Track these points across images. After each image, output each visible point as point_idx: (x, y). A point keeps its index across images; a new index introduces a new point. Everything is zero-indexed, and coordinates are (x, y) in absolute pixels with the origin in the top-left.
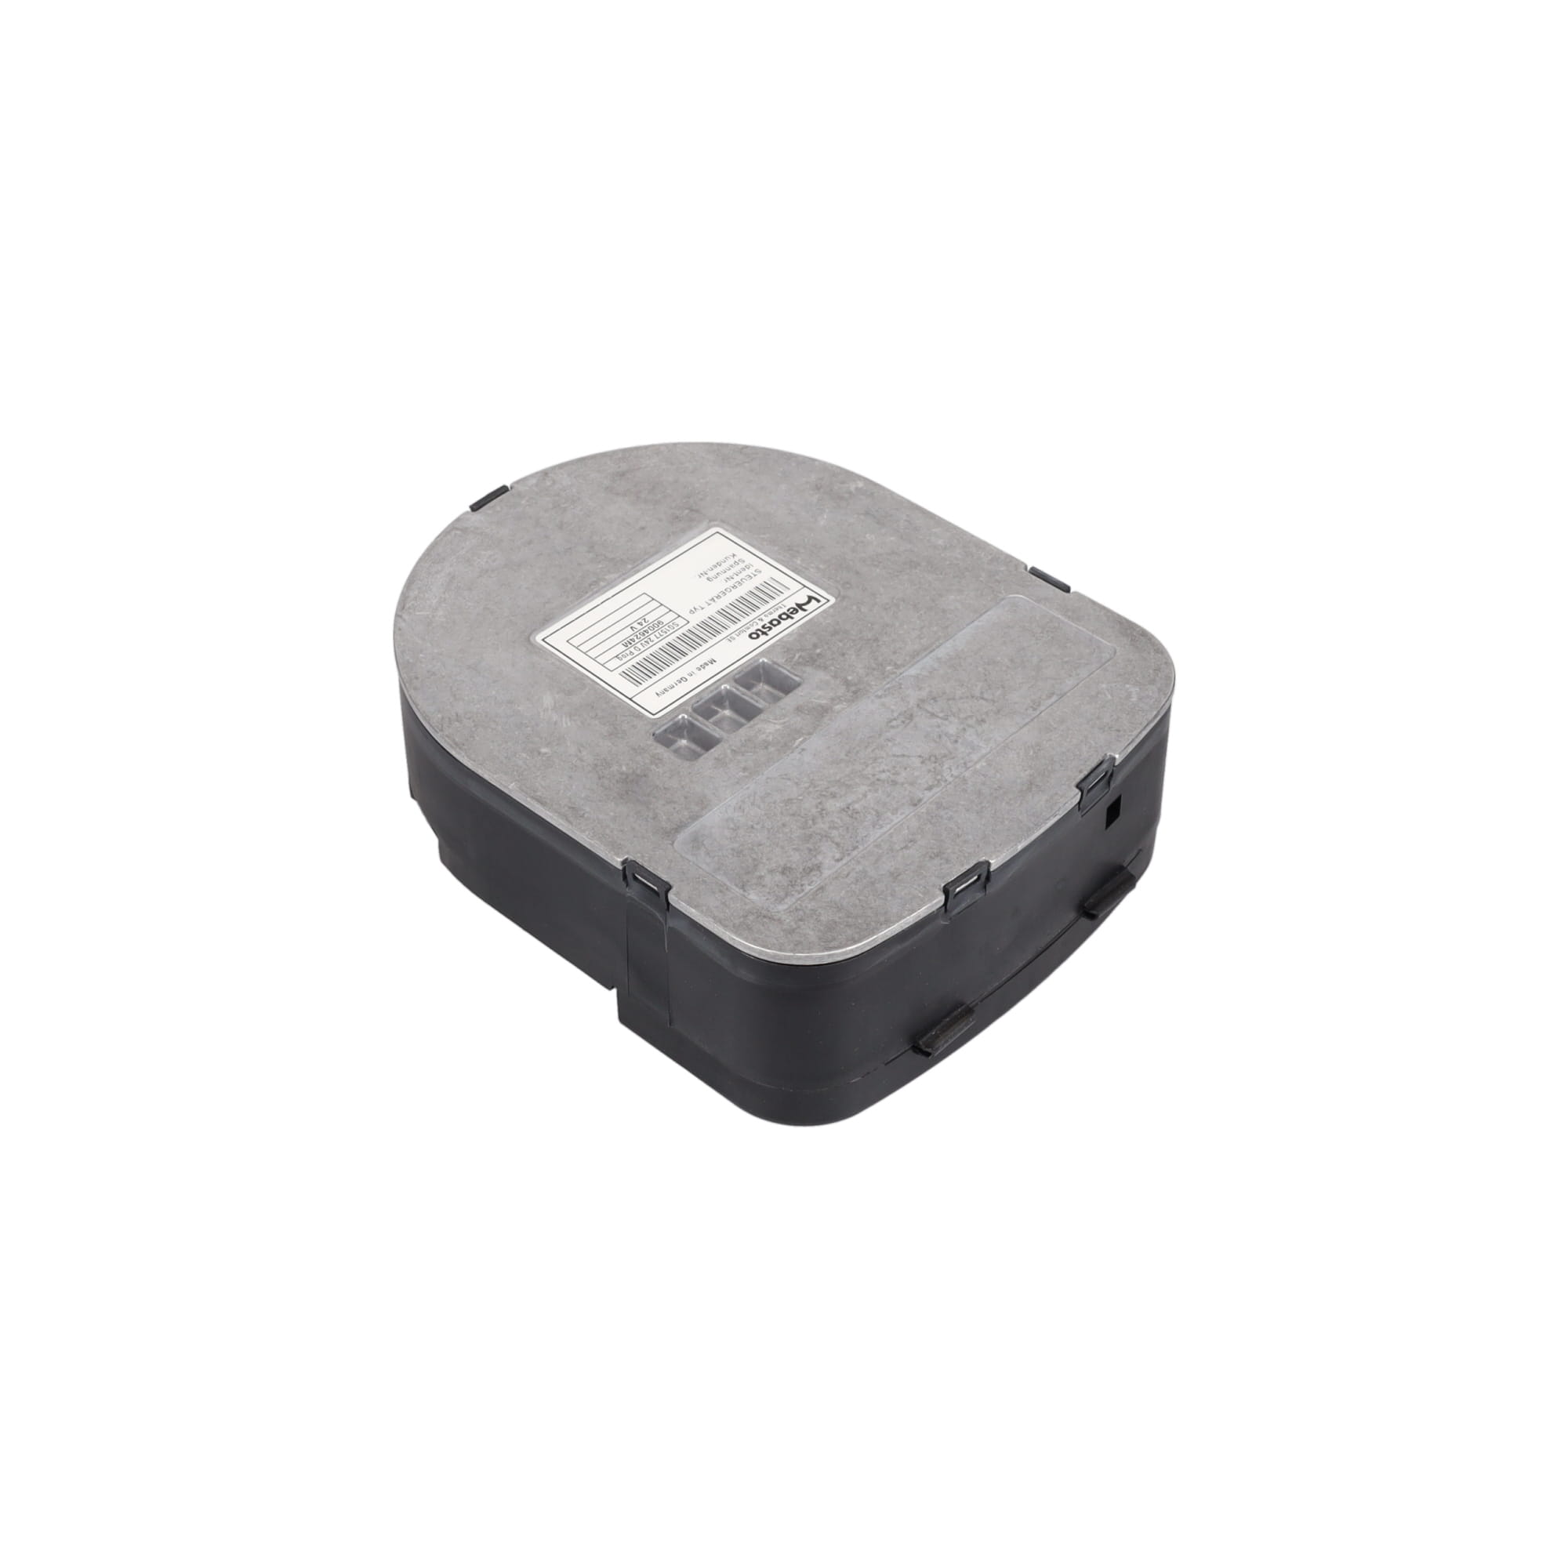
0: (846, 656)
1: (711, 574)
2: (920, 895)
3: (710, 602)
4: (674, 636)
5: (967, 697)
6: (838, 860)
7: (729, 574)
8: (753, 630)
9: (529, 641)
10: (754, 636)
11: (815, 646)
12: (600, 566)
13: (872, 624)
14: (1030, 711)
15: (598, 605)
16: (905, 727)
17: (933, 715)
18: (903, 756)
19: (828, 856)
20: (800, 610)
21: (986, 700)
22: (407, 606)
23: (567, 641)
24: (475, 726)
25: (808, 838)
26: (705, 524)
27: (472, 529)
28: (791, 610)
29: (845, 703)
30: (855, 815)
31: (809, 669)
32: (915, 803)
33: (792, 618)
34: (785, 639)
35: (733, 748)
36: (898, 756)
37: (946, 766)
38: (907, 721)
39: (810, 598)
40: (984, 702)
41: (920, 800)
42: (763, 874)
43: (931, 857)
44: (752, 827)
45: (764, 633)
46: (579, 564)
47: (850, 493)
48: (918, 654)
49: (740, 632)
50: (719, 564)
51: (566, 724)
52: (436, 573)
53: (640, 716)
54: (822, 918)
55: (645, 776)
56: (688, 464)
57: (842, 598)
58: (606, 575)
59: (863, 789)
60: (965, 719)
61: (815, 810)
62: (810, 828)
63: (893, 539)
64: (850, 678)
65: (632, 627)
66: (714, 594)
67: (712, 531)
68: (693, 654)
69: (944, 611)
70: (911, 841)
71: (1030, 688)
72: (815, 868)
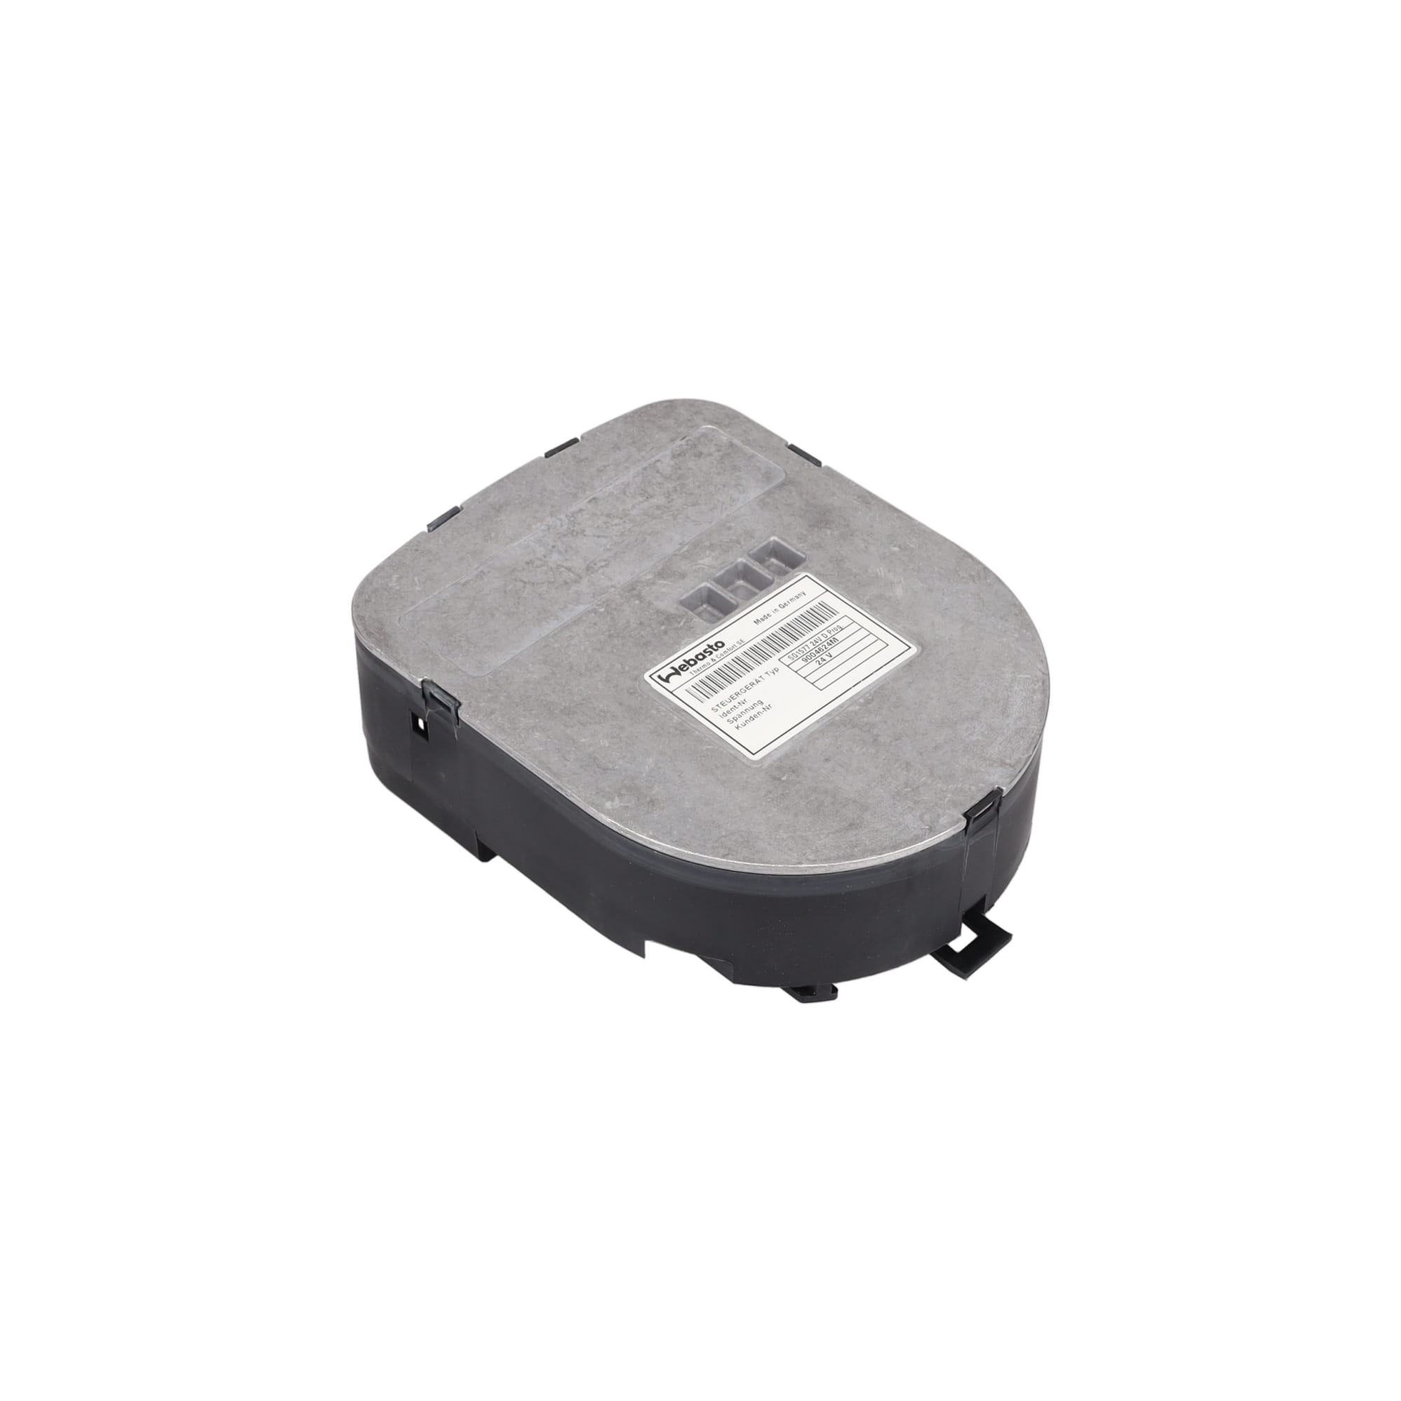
0: (638, 622)
1: (759, 708)
2: (599, 434)
3: (760, 679)
4: (792, 647)
5: (537, 584)
6: (658, 461)
7: (742, 708)
8: (721, 650)
9: (922, 647)
10: (720, 645)
11: (666, 632)
12: (865, 719)
13: (612, 651)
14: (486, 570)
15: (863, 679)
16: (593, 561)
17: (569, 569)
18: (599, 537)
19: (666, 465)
20: (677, 668)
21: (521, 581)
23: (888, 645)
24: (957, 571)
26: (766, 764)
27: (995, 765)
28: (685, 669)
29: (644, 580)
30: (643, 492)
31: (673, 611)
32: (593, 500)
33: (685, 661)
34: (691, 640)
35: (739, 546)
36: (604, 537)
37: (565, 528)
38: (592, 565)
39: (667, 680)
40: (526, 580)
41: (590, 501)
44: (724, 486)
45: (710, 647)
46: (885, 722)
47: (620, 795)
48: (575, 622)
49: (733, 649)
50: (752, 718)
51: (880, 570)
52: (1019, 718)
53: (818, 575)
54: (673, 421)
55: (810, 526)
56: (785, 836)
57: (638, 678)
58: (860, 709)
59: (634, 512)
60: (543, 565)
61: (674, 496)
62: (679, 484)
63: (582, 741)
64: (637, 602)
65: (831, 656)
66: (756, 687)
67: (757, 757)
68: (774, 630)
69: (545, 662)
70: (601, 471)
71: (482, 591)
72: (678, 455)
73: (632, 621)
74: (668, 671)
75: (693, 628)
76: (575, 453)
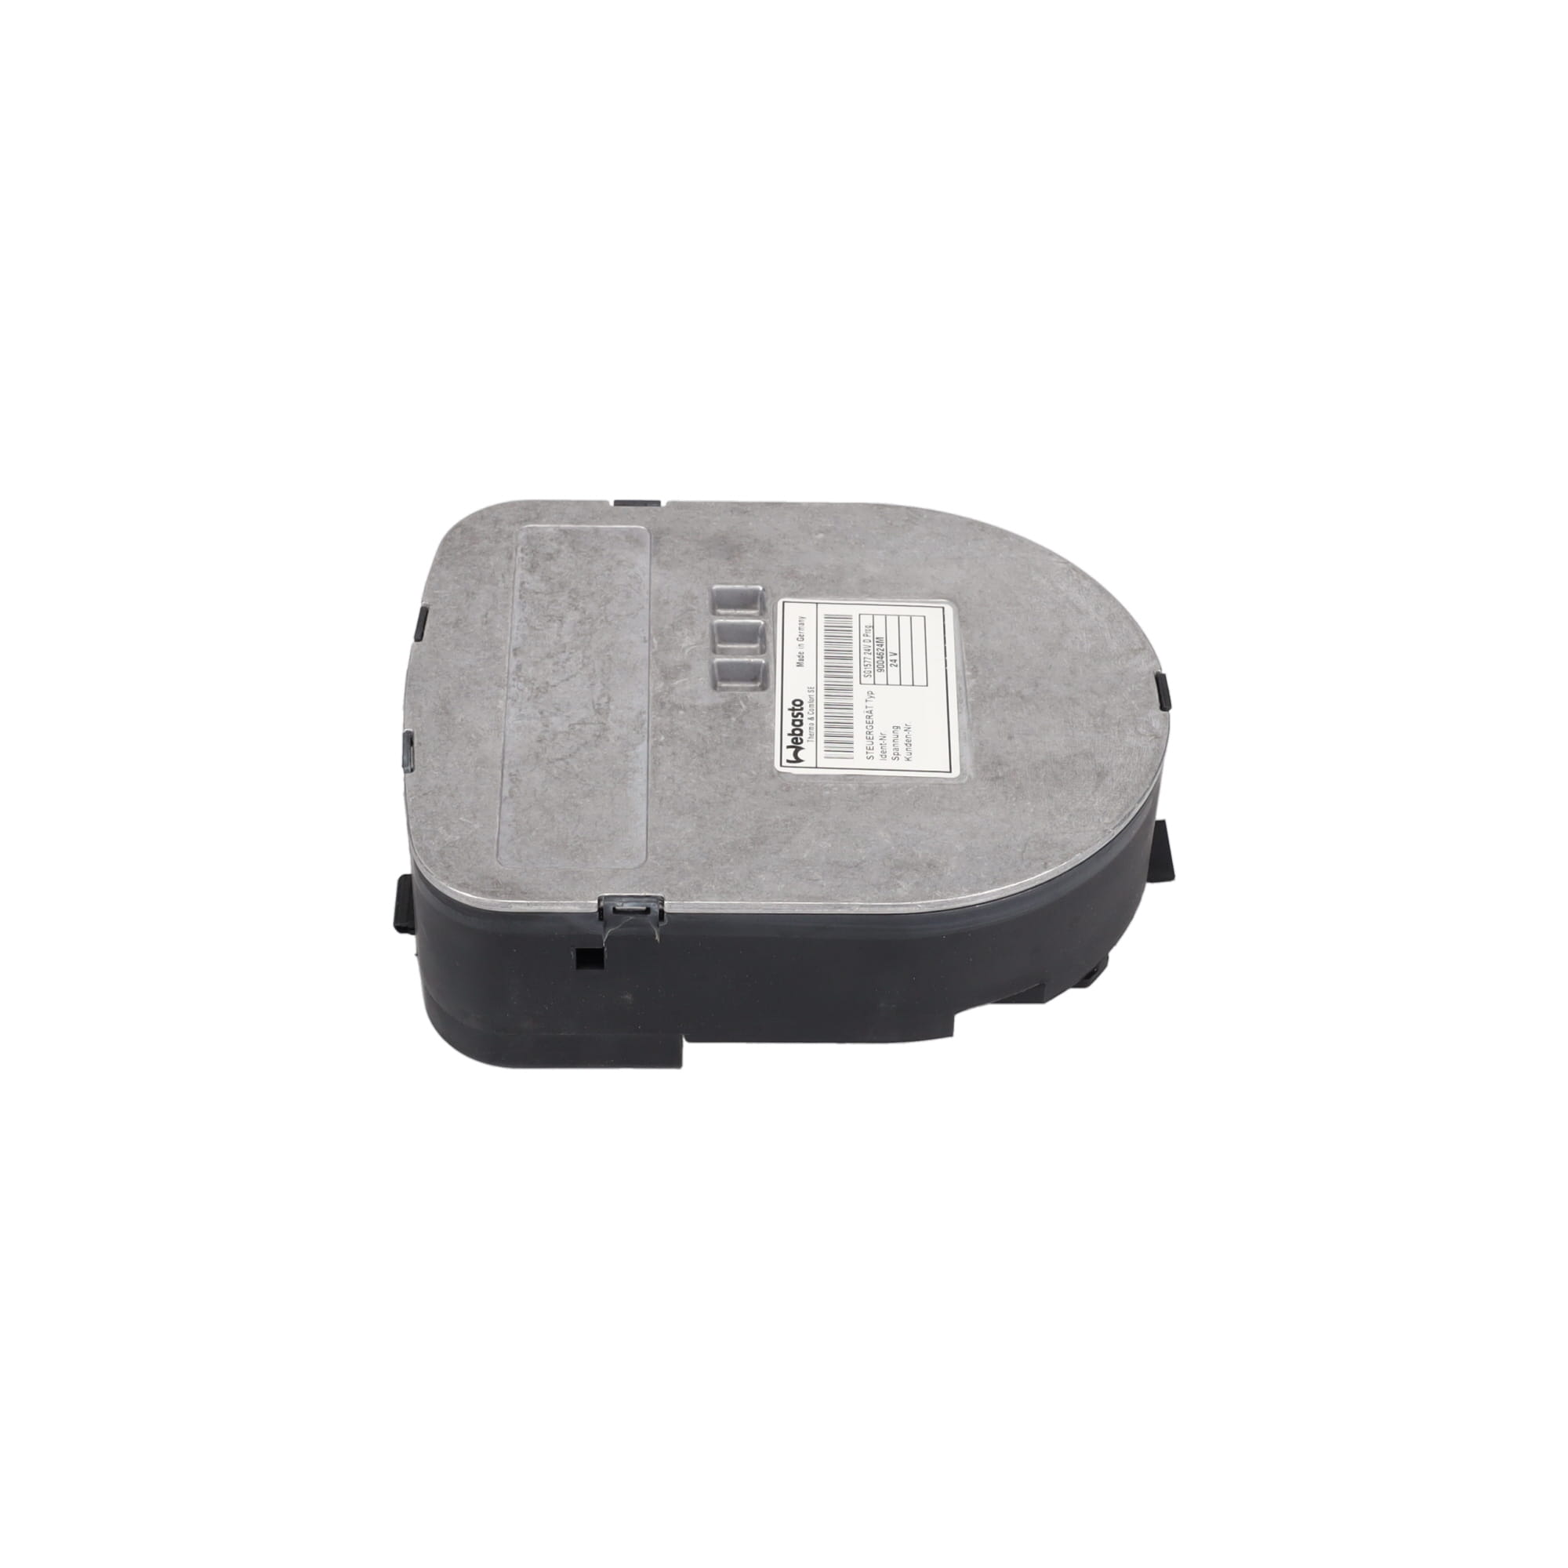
0: (707, 728)
1: (902, 733)
2: (437, 592)
4: (856, 666)
5: (575, 753)
6: (522, 583)
7: (889, 741)
8: (806, 706)
9: (951, 600)
10: (798, 703)
11: (741, 722)
12: (992, 686)
13: (722, 767)
14: (513, 771)
15: (946, 656)
16: (593, 703)
17: (583, 723)
18: (567, 680)
19: (534, 582)
20: (792, 744)
21: (558, 760)
22: (1074, 573)
23: (924, 616)
24: (891, 524)
26: (971, 772)
27: (1131, 656)
29: (660, 691)
30: (549, 618)
31: (720, 701)
32: (516, 651)
33: (789, 735)
35: (695, 612)
36: (572, 677)
37: (526, 690)
38: (596, 707)
39: (798, 760)
40: (560, 757)
41: (515, 655)
42: (562, 546)
44: (610, 570)
46: (1010, 678)
50: (908, 743)
51: (833, 560)
53: (793, 594)
54: (486, 541)
55: (728, 559)
56: (1066, 819)
57: (774, 774)
58: (977, 682)
59: (567, 639)
60: (555, 734)
61: (581, 605)
62: (570, 593)
63: (805, 856)
64: (681, 712)
65: (895, 654)
66: (875, 718)
67: (956, 772)
68: (822, 662)
69: (680, 814)
70: (486, 622)
71: (535, 791)
72: (532, 568)
73: (700, 731)
74: (789, 754)
75: (757, 704)
76: (442, 620)
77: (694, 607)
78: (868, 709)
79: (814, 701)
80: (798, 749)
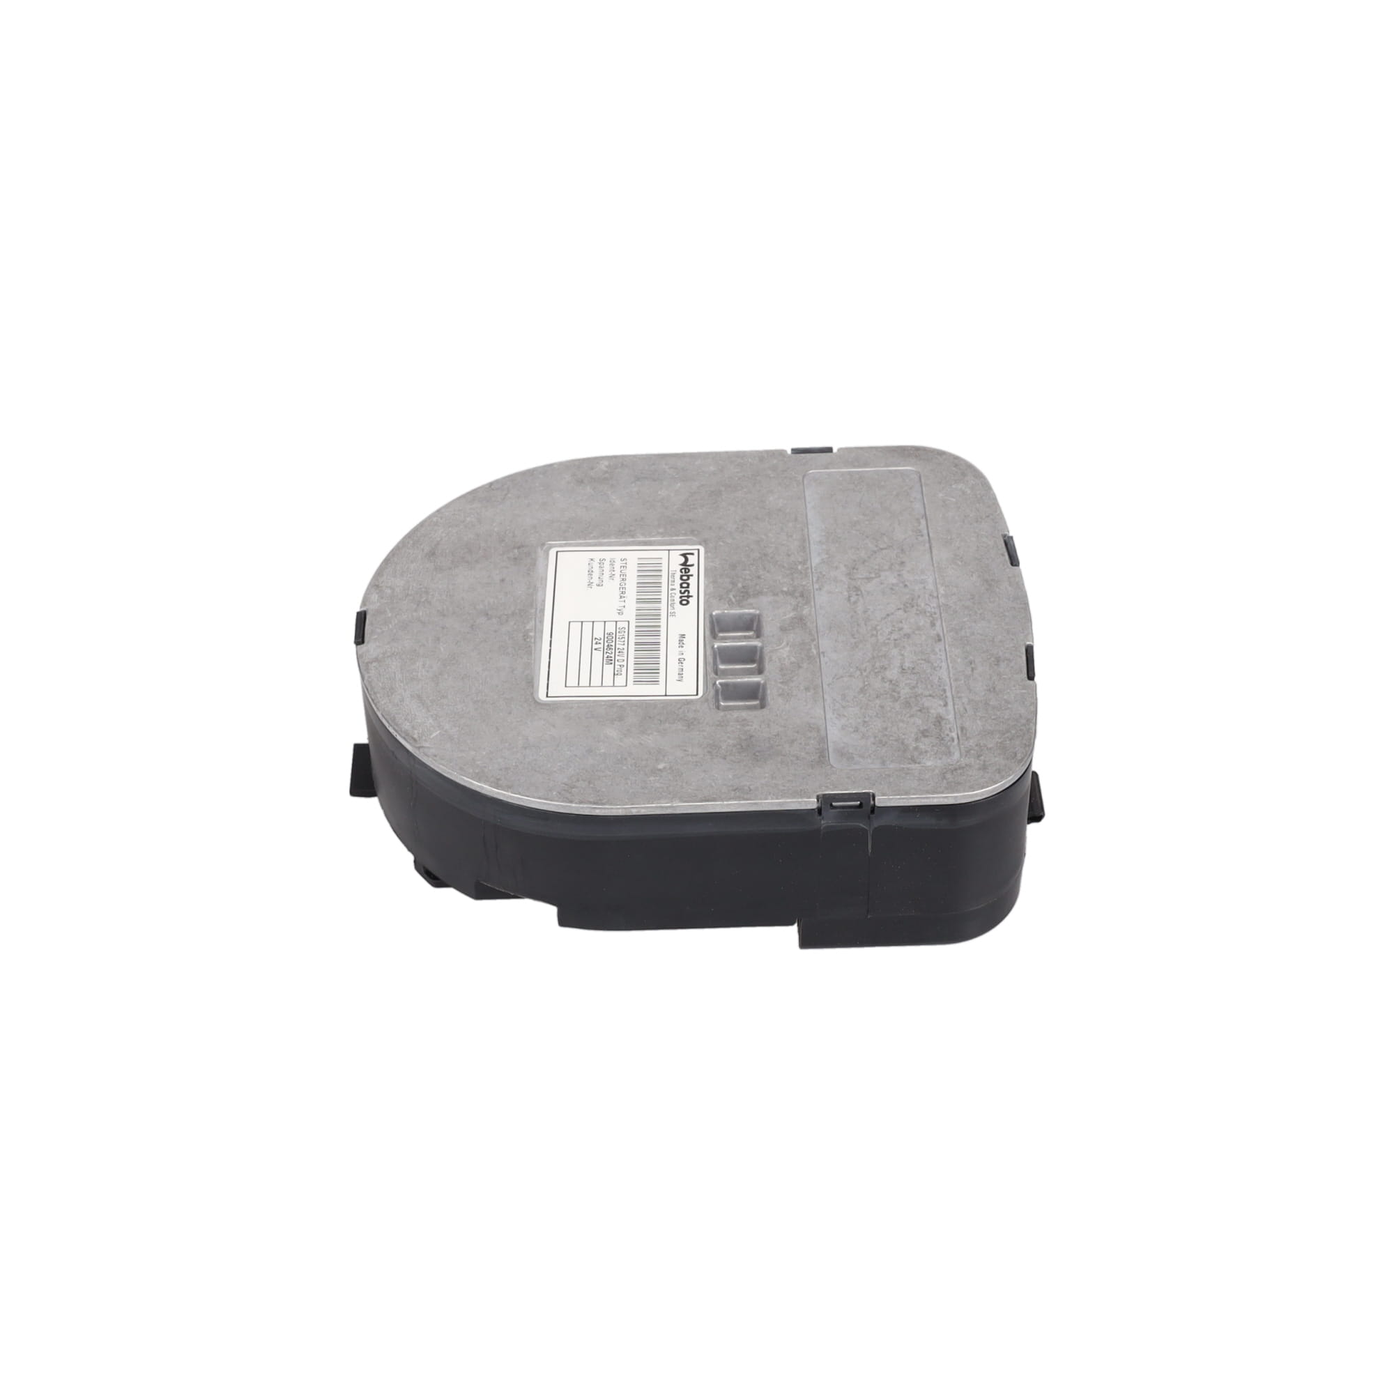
0: (762, 577)
1: (595, 581)
2: (1024, 691)
4: (632, 637)
5: (872, 554)
6: (946, 705)
7: (607, 573)
8: (677, 600)
9: (538, 703)
10: (684, 602)
11: (734, 584)
12: (512, 623)
13: (748, 547)
14: (920, 539)
15: (550, 650)
16: (862, 596)
17: (868, 579)
18: (888, 615)
19: (935, 707)
20: (690, 568)
21: (886, 549)
23: (566, 687)
24: (589, 783)
25: (907, 704)
26: (540, 553)
29: (806, 607)
30: (915, 671)
31: (751, 601)
32: (939, 639)
33: (692, 575)
34: (708, 592)
36: (885, 618)
37: (923, 605)
38: (859, 593)
39: (684, 555)
40: (884, 551)
41: (938, 636)
42: (915, 746)
43: (996, 665)
44: (865, 722)
46: (496, 631)
48: (804, 547)
50: (590, 573)
51: (650, 740)
52: (402, 700)
53: (688, 702)
54: (990, 746)
55: (751, 737)
56: (468, 519)
57: (704, 542)
58: (525, 627)
59: (895, 652)
60: (890, 568)
61: (887, 685)
62: (900, 697)
63: (679, 485)
64: (785, 589)
65: (596, 649)
66: (618, 593)
67: (552, 552)
68: (662, 640)
69: (780, 510)
70: (971, 663)
71: (899, 524)
72: (939, 720)
74: (692, 560)
75: (720, 600)
76: (1012, 664)
77: (780, 685)
78: (623, 599)
79: (670, 604)
80: (684, 564)
